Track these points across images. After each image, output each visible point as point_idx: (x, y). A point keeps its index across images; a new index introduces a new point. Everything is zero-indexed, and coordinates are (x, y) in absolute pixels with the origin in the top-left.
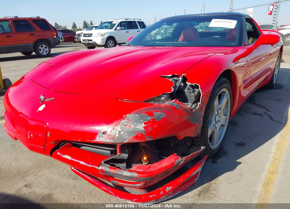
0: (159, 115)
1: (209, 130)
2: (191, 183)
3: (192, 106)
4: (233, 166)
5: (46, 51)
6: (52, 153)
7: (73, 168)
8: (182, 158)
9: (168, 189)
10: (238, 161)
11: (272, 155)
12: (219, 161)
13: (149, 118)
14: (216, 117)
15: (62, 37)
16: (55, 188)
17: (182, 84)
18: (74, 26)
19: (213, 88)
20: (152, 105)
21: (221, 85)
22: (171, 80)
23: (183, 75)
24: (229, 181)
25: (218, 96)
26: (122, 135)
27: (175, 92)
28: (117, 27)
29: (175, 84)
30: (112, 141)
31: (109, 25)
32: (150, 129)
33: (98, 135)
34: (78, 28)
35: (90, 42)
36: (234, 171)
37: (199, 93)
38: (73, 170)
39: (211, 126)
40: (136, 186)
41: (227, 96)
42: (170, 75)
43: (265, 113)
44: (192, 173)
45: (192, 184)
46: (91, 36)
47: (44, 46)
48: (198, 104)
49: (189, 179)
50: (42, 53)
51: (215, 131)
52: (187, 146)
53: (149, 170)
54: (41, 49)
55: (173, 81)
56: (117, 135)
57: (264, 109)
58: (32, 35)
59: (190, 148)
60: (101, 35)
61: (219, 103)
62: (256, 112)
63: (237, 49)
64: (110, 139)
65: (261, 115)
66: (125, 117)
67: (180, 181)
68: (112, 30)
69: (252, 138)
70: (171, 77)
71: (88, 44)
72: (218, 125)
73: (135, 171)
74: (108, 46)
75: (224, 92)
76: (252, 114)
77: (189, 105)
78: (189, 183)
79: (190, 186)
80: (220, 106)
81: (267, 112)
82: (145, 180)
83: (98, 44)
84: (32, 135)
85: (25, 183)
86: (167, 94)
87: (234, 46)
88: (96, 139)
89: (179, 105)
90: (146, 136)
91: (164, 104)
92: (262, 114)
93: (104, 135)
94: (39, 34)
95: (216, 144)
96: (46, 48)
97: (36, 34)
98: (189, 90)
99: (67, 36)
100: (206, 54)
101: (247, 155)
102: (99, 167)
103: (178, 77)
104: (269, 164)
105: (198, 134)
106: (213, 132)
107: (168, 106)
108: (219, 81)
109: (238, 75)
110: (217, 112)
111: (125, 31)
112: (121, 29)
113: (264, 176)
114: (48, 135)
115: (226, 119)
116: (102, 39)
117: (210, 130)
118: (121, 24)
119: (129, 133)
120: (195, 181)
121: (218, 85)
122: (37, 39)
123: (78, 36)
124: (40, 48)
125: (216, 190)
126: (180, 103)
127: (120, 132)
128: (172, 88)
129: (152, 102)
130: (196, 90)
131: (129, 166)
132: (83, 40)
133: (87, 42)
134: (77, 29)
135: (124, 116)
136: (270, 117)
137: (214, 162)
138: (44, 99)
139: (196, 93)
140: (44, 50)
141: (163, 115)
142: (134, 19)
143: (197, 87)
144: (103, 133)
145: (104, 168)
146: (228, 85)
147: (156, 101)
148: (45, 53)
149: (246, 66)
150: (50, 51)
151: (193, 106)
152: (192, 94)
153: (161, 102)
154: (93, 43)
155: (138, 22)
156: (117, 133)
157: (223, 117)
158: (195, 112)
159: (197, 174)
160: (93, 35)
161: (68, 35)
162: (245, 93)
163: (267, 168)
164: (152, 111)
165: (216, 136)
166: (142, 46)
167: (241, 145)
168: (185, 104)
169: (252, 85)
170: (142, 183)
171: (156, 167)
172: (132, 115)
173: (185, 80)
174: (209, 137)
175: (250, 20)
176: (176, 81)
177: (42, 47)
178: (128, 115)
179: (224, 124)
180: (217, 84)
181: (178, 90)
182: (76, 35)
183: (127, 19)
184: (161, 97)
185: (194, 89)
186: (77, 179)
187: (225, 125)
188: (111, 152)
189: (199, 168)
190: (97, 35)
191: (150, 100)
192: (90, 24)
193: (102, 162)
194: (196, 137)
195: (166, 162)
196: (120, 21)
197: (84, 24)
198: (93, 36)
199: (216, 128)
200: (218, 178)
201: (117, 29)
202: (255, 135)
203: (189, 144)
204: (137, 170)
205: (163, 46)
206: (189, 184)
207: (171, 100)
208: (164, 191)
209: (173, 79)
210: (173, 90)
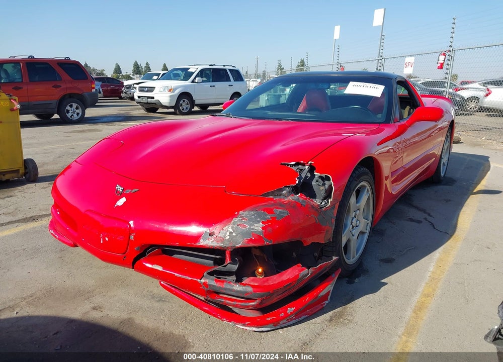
0: (280, 213)
1: (343, 236)
2: (319, 306)
3: (321, 203)
4: (375, 287)
5: (78, 114)
6: (135, 263)
7: (162, 283)
8: (308, 269)
9: (290, 310)
10: (383, 281)
11: (429, 274)
12: (357, 280)
13: (269, 216)
14: (352, 220)
15: (101, 90)
16: (135, 311)
17: (309, 175)
18: (118, 70)
19: (349, 181)
20: (272, 200)
21: (358, 177)
22: (294, 168)
23: (309, 163)
24: (370, 304)
25: (354, 192)
26: (234, 236)
27: (300, 184)
28: (195, 78)
29: (300, 175)
30: (221, 245)
31: (182, 74)
32: (269, 229)
33: (202, 237)
34: (124, 73)
35: (149, 100)
36: (377, 294)
37: (330, 186)
38: (162, 285)
39: (345, 232)
40: (250, 306)
41: (368, 191)
42: (294, 163)
43: (426, 219)
44: (320, 292)
45: (321, 307)
46: (152, 91)
47: (75, 105)
48: (329, 201)
49: (317, 299)
50: (71, 117)
51: (351, 239)
52: (315, 257)
53: (266, 284)
54: (69, 111)
55: (298, 170)
56: (228, 238)
57: (424, 214)
58: (56, 87)
59: (318, 259)
60: (170, 91)
61: (357, 202)
62: (413, 218)
63: (382, 127)
64: (217, 242)
65: (419, 222)
66: (238, 214)
67: (305, 300)
68: (188, 83)
69: (404, 252)
70: (295, 165)
71: (147, 103)
72: (356, 232)
73: (248, 285)
74: (180, 107)
75: (364, 187)
76: (407, 220)
77: (317, 202)
78: (317, 306)
79: (318, 311)
80: (358, 205)
81: (429, 218)
82: (262, 296)
83: (164, 104)
84: (107, 239)
85: (92, 305)
86: (289, 186)
87: (379, 123)
88: (199, 241)
89: (306, 201)
90: (265, 239)
91: (286, 199)
92: (420, 220)
93: (210, 237)
94: (68, 85)
95: (354, 258)
96: (77, 108)
97: (63, 86)
98: (317, 183)
99: (109, 88)
100: (340, 134)
101: (395, 274)
102: (201, 280)
103: (304, 165)
104: (423, 285)
105: (329, 240)
106: (349, 241)
107: (292, 202)
108: (357, 172)
109: (383, 163)
110: (354, 214)
111: (208, 85)
112: (203, 82)
113: (415, 300)
114: (132, 237)
115: (366, 224)
116: (171, 96)
117: (345, 237)
118: (202, 73)
119: (243, 234)
120: (324, 304)
121: (355, 177)
122: (63, 93)
123: (128, 88)
124: (68, 108)
125: (352, 315)
126: (306, 199)
127: (231, 233)
128: (296, 179)
129: (271, 197)
130: (326, 182)
131: (239, 280)
132: (139, 97)
133: (145, 101)
134: (123, 76)
135: (236, 213)
136: (432, 224)
137: (350, 282)
138: (123, 190)
139: (327, 186)
140: (74, 112)
141: (286, 213)
142: (224, 66)
143: (328, 179)
144: (210, 235)
145: (207, 281)
146: (370, 177)
147: (276, 196)
148: (75, 117)
149: (392, 151)
150: (84, 113)
151: (323, 203)
152: (322, 188)
153: (282, 197)
154: (155, 102)
155: (230, 70)
156: (228, 234)
157: (363, 221)
158: (325, 211)
159: (328, 294)
160: (155, 89)
161: (109, 86)
162: (395, 189)
163: (420, 290)
164: (272, 207)
165: (353, 246)
166: (248, 119)
167: (389, 261)
168: (313, 200)
169: (405, 178)
170: (257, 301)
171: (275, 280)
172: (247, 212)
173: (312, 169)
174: (343, 246)
175: (404, 83)
176: (301, 170)
177: (71, 106)
178: (241, 212)
179: (365, 231)
180: (354, 175)
181: (303, 182)
182: (124, 86)
183: (212, 65)
184: (282, 190)
185: (324, 182)
186: (164, 301)
187: (366, 233)
188: (214, 263)
189: (330, 286)
190: (162, 90)
191: (268, 194)
192: (145, 67)
193: (205, 274)
194: (325, 245)
195: (288, 275)
196: (200, 68)
197: (134, 67)
198: (156, 91)
199: (353, 235)
200: (355, 301)
201: (196, 81)
202: (408, 249)
203: (316, 254)
204: (252, 284)
205: (280, 119)
206: (317, 308)
207: (296, 194)
208: (285, 312)
209: (297, 167)
210: (297, 182)
